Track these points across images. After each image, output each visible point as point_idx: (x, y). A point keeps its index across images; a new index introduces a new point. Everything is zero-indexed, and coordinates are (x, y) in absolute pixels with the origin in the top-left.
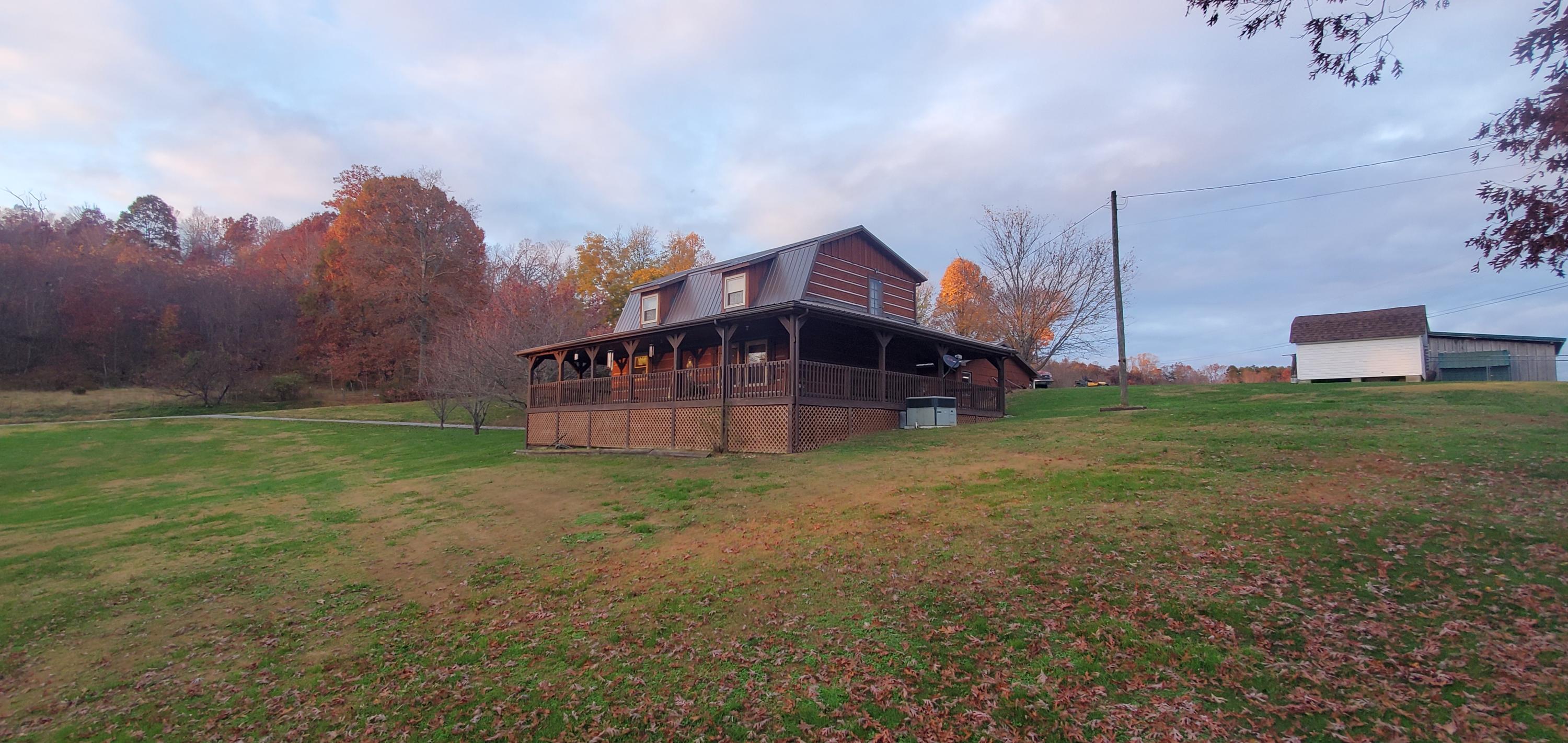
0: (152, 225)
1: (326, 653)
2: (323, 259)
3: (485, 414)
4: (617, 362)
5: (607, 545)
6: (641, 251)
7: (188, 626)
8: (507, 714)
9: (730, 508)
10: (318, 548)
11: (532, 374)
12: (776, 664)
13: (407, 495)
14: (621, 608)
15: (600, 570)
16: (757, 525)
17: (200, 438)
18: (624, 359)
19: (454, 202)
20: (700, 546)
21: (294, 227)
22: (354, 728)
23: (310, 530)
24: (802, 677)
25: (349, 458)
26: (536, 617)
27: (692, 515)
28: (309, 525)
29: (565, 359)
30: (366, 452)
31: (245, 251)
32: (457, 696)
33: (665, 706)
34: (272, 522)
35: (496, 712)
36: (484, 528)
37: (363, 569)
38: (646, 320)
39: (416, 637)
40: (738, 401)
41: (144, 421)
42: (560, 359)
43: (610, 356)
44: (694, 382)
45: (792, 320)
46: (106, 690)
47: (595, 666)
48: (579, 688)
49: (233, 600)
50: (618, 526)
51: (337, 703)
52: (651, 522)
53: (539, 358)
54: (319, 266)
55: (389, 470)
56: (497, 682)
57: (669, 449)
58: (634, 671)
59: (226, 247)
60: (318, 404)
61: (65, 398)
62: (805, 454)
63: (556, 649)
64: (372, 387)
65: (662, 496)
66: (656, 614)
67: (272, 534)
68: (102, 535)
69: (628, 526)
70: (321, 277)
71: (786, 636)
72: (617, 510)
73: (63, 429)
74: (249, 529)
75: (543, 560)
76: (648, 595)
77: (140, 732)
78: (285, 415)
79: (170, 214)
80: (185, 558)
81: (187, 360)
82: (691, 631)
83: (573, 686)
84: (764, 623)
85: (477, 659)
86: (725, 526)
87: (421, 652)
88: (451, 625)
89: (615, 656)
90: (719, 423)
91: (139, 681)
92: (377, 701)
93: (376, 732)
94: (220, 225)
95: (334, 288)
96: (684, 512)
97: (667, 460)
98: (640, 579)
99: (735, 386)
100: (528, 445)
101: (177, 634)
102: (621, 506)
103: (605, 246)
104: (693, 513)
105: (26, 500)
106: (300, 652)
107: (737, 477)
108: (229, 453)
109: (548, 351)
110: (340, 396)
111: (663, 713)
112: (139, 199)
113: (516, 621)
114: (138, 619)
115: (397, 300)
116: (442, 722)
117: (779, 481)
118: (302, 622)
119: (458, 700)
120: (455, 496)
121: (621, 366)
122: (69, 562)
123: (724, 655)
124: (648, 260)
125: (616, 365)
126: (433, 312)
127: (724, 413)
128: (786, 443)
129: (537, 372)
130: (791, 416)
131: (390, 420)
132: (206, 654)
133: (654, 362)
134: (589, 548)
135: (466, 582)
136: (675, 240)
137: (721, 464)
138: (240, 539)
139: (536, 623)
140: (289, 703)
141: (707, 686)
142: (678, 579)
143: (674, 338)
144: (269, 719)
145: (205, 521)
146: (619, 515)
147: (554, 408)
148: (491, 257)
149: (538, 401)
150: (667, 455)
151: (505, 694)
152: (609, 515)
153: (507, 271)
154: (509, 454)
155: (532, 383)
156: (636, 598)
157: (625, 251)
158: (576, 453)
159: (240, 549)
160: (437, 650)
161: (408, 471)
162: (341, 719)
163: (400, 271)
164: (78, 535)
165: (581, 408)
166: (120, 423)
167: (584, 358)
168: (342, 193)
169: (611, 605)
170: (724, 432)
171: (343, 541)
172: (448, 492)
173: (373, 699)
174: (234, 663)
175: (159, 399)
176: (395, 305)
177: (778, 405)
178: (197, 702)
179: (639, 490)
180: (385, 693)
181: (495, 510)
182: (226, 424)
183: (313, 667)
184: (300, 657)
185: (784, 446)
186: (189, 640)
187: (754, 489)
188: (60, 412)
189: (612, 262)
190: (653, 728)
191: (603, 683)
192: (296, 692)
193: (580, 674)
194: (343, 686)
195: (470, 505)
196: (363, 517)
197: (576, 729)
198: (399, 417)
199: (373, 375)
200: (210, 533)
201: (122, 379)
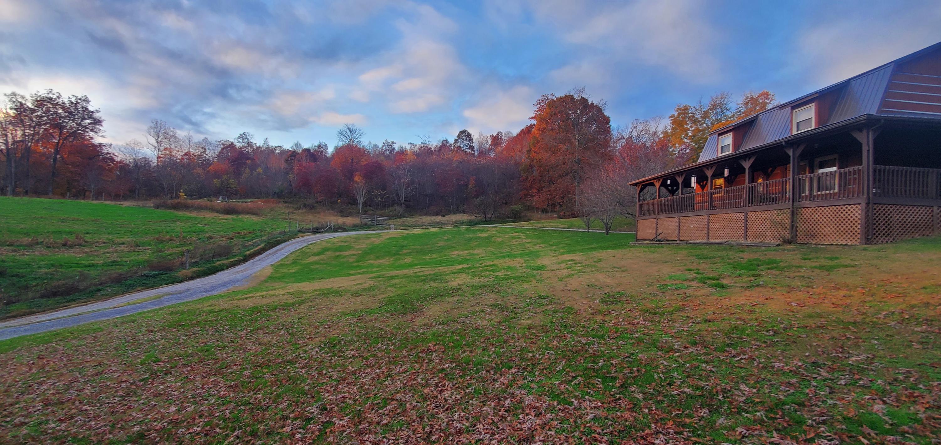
0: (465, 143)
1: (529, 322)
2: (530, 147)
3: (612, 223)
4: (700, 184)
5: (689, 292)
6: (719, 111)
7: (477, 303)
8: (619, 366)
9: (796, 278)
10: (527, 279)
11: (639, 196)
12: (839, 383)
13: (569, 261)
14: (698, 327)
15: (683, 305)
16: (824, 290)
17: (484, 235)
18: (705, 182)
19: (592, 104)
20: (767, 299)
21: (518, 135)
22: (540, 355)
23: (525, 272)
24: (867, 397)
25: (543, 245)
26: (638, 323)
27: (760, 280)
28: (524, 270)
29: (661, 185)
30: (551, 243)
31: (499, 149)
32: (591, 351)
33: (731, 387)
34: (509, 268)
35: (612, 364)
36: (609, 277)
37: (547, 289)
38: (722, 153)
39: (570, 322)
40: (806, 203)
41: (464, 228)
42: (657, 185)
43: (694, 179)
44: (764, 194)
45: (865, 132)
46: (448, 321)
47: (677, 354)
48: (665, 363)
49: (493, 296)
50: (698, 283)
51: (532, 343)
52: (725, 282)
53: (644, 185)
54: (528, 151)
55: (561, 251)
56: (613, 350)
57: (742, 241)
58: (707, 363)
59: (491, 149)
60: (529, 220)
61: (439, 218)
62: (880, 246)
63: (650, 341)
64: (553, 211)
65: (734, 268)
66: (726, 334)
67: (509, 273)
68: (450, 269)
69: (705, 283)
70: (529, 156)
71: (851, 367)
72: (698, 273)
73: (439, 231)
74: (500, 270)
75: (644, 296)
76: (720, 323)
77: (458, 338)
78: (516, 225)
79: (471, 137)
80: (477, 279)
81: (478, 201)
82: (756, 348)
83: (661, 362)
84: (828, 354)
85: (603, 337)
86: (791, 289)
87: (573, 329)
88: (589, 319)
89: (692, 352)
90: (788, 222)
91: (459, 320)
92: (550, 346)
93: (549, 358)
94: (489, 139)
95: (535, 161)
96: (753, 278)
97: (741, 248)
98: (714, 313)
99: (803, 195)
100: (637, 239)
101: (472, 306)
102: (701, 271)
103: (690, 112)
104: (762, 279)
105: (428, 257)
106: (518, 320)
107: (805, 259)
108: (494, 242)
109: (650, 180)
110: (539, 216)
111: (729, 391)
112: (460, 132)
113: (626, 323)
114: (460, 298)
115: (564, 164)
116: (582, 361)
117: (848, 262)
118: (519, 308)
119: (591, 353)
120: (594, 262)
121: (703, 187)
122: (439, 277)
123: (786, 368)
124: (725, 116)
125: (699, 187)
126: (582, 168)
127: (793, 214)
128: (859, 236)
129: (643, 195)
130: (864, 213)
131: (562, 228)
132: (482, 315)
133: (729, 181)
134: (676, 292)
135: (598, 301)
136: (747, 98)
137: (789, 251)
138: (496, 274)
139: (639, 326)
140: (513, 338)
141: (769, 383)
142: (745, 316)
143: (745, 161)
144: (504, 343)
145: (485, 267)
146: (699, 276)
147: (654, 216)
148: (614, 133)
149: (644, 212)
150: (741, 245)
151: (618, 356)
152: (692, 276)
153: (624, 141)
154: (626, 245)
155: (639, 201)
156: (710, 323)
157: (706, 112)
158: (669, 244)
159: (497, 277)
160: (581, 329)
161: (570, 252)
162: (534, 349)
163: (565, 147)
164: (443, 269)
165: (673, 215)
166: (456, 229)
167: (675, 183)
168: (537, 111)
169: (691, 324)
170: (792, 229)
171: (538, 277)
172: (590, 260)
173: (549, 344)
174: (492, 319)
175: (469, 218)
176: (563, 166)
177: (850, 205)
178: (478, 331)
179: (715, 264)
180: (555, 343)
181: (616, 269)
182: (494, 229)
183: (524, 327)
184: (519, 322)
185: (856, 239)
186: (477, 308)
187: (821, 267)
188: (438, 224)
189: (695, 122)
190: (720, 397)
191: (683, 364)
192: (516, 335)
193: (667, 356)
194: (536, 336)
195: (602, 266)
196: (548, 269)
197: (662, 384)
198: (566, 226)
199: (554, 205)
200: (486, 271)
201: (457, 211)
